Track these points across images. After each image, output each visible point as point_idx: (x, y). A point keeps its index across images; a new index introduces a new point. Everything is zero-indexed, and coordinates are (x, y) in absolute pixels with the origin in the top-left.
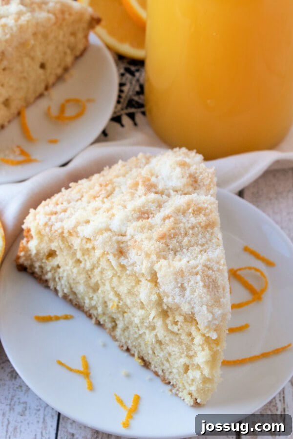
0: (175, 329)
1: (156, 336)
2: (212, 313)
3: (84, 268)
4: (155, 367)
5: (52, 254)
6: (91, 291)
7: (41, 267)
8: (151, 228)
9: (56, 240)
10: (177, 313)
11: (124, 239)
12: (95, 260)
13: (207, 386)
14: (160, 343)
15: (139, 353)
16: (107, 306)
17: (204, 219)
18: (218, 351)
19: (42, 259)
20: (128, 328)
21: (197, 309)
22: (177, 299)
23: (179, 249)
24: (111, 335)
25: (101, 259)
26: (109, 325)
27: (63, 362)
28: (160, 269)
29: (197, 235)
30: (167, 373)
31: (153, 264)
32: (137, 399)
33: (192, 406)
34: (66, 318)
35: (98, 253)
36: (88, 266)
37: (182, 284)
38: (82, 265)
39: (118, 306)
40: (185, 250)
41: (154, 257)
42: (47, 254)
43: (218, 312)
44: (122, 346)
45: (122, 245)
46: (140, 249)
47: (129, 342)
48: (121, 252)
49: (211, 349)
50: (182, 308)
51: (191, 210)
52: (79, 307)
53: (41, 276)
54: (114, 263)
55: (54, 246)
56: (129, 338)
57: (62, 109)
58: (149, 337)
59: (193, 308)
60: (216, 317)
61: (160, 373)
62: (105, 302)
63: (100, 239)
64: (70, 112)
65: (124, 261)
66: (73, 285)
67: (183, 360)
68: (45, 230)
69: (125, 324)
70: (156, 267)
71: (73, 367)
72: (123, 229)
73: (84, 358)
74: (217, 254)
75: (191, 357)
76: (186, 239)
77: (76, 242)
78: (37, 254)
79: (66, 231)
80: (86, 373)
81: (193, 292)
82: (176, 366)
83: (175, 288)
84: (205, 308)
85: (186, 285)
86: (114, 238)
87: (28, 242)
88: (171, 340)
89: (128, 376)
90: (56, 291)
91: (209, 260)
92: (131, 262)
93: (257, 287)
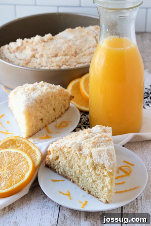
0: (98, 173)
1: (93, 179)
2: (110, 162)
3: (68, 160)
4: (93, 192)
5: (57, 158)
6: (70, 169)
7: (53, 164)
8: (90, 141)
9: (59, 151)
10: (99, 166)
11: (81, 145)
12: (71, 155)
13: (110, 193)
14: (94, 181)
15: (87, 189)
16: (76, 173)
17: (107, 138)
18: (113, 178)
19: (54, 161)
20: (83, 180)
21: (105, 162)
22: (99, 160)
23: (99, 146)
24: (77, 185)
25: (74, 154)
26: (77, 181)
27: (61, 191)
28: (93, 151)
29: (105, 143)
30: (96, 193)
31: (90, 150)
32: (86, 202)
33: (105, 203)
34: (62, 181)
35: (73, 152)
36: (69, 158)
37: (100, 155)
38: (67, 159)
39: (79, 171)
40: (101, 146)
41: (91, 148)
42: (55, 159)
43: (112, 162)
44: (81, 188)
45: (80, 147)
46: (86, 147)
47: (84, 185)
48: (80, 150)
49: (110, 177)
50: (100, 163)
51: (103, 136)
52: (66, 177)
53: (53, 168)
54: (78, 153)
55: (58, 154)
56: (83, 184)
57: (61, 124)
58: (90, 180)
59: (104, 162)
60: (111, 164)
61: (94, 194)
62: (75, 172)
63: (73, 146)
64: (63, 125)
65: (81, 152)
66: (64, 168)
67: (102, 185)
68: (55, 148)
69: (82, 178)
70: (92, 151)
71: (64, 193)
72: (81, 142)
73: (68, 191)
74: (112, 147)
75: (104, 183)
76: (101, 143)
77: (65, 150)
78: (52, 159)
79: (62, 147)
80: (69, 195)
81: (103, 157)
82: (99, 189)
83: (98, 156)
84: (107, 161)
85: (101, 155)
86: (78, 145)
87: (49, 156)
88: (97, 179)
89: (83, 196)
90: (59, 172)
91: (109, 148)
92: (83, 152)
93: (128, 171)
